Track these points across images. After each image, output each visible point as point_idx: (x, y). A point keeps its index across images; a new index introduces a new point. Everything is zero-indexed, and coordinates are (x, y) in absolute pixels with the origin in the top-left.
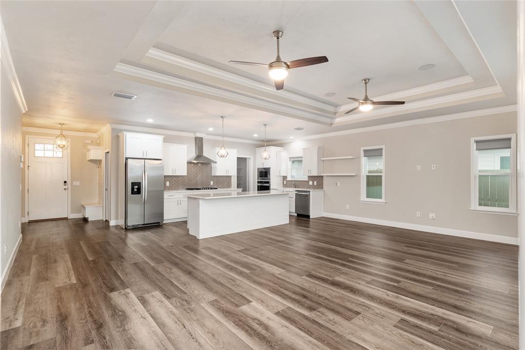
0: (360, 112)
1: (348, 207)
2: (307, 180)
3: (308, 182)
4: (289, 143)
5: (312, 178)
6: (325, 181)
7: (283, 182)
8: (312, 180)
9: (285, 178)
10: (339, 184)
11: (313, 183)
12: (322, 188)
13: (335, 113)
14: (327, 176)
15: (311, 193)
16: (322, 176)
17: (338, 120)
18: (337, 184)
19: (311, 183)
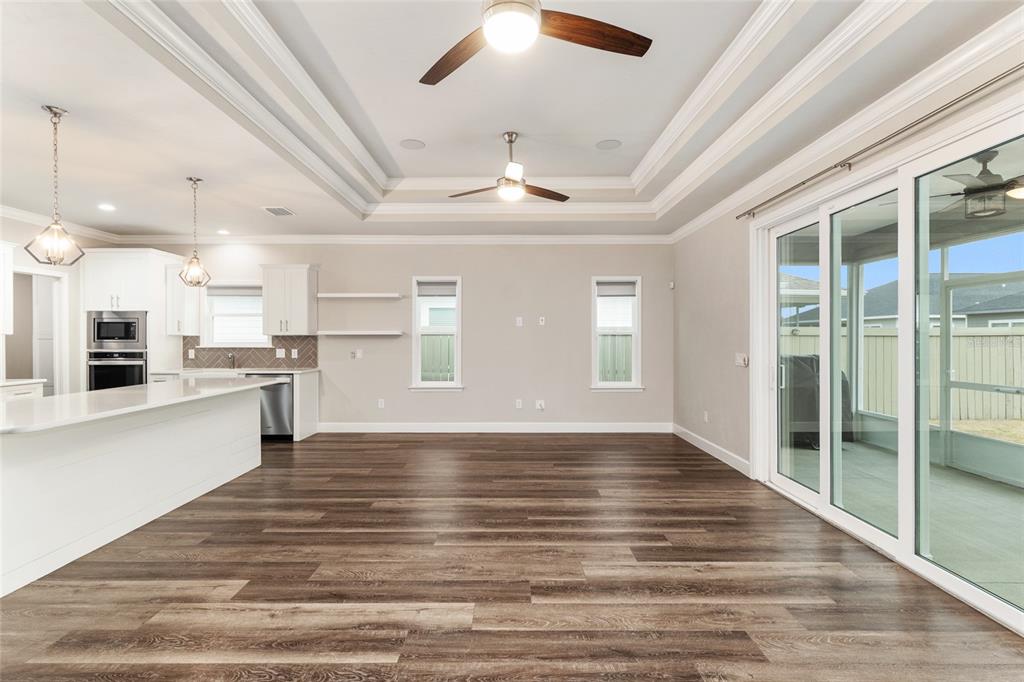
0: (496, 200)
1: (381, 403)
2: (271, 346)
3: (272, 351)
4: (211, 246)
5: (280, 340)
6: (323, 348)
7: (185, 354)
8: (283, 347)
9: (189, 342)
10: (359, 355)
11: (288, 353)
12: (315, 364)
13: (385, 192)
14: (328, 336)
15: (297, 379)
16: (315, 338)
17: (383, 210)
18: (354, 355)
19: (281, 353)
